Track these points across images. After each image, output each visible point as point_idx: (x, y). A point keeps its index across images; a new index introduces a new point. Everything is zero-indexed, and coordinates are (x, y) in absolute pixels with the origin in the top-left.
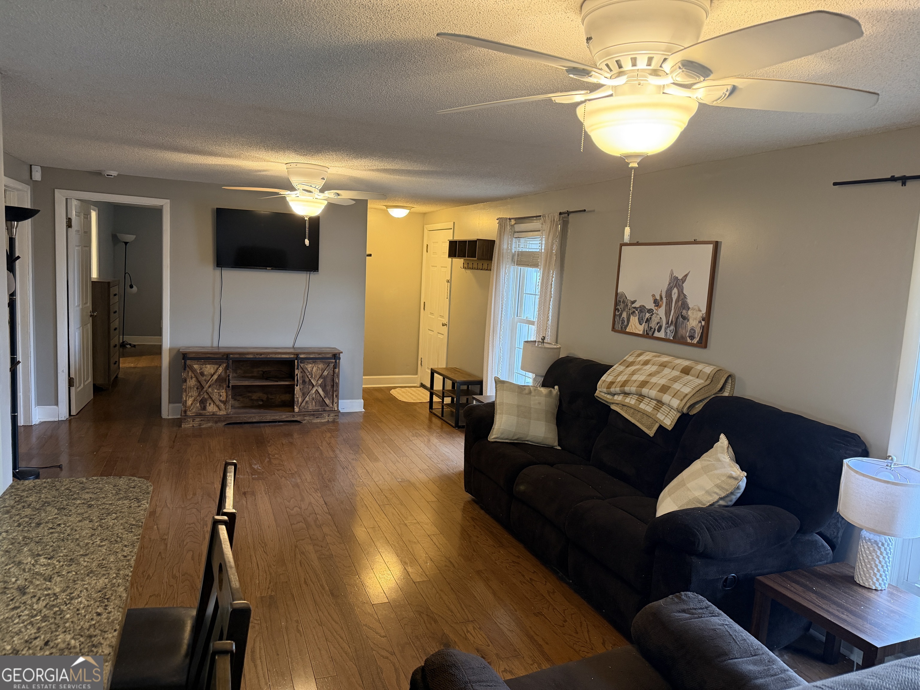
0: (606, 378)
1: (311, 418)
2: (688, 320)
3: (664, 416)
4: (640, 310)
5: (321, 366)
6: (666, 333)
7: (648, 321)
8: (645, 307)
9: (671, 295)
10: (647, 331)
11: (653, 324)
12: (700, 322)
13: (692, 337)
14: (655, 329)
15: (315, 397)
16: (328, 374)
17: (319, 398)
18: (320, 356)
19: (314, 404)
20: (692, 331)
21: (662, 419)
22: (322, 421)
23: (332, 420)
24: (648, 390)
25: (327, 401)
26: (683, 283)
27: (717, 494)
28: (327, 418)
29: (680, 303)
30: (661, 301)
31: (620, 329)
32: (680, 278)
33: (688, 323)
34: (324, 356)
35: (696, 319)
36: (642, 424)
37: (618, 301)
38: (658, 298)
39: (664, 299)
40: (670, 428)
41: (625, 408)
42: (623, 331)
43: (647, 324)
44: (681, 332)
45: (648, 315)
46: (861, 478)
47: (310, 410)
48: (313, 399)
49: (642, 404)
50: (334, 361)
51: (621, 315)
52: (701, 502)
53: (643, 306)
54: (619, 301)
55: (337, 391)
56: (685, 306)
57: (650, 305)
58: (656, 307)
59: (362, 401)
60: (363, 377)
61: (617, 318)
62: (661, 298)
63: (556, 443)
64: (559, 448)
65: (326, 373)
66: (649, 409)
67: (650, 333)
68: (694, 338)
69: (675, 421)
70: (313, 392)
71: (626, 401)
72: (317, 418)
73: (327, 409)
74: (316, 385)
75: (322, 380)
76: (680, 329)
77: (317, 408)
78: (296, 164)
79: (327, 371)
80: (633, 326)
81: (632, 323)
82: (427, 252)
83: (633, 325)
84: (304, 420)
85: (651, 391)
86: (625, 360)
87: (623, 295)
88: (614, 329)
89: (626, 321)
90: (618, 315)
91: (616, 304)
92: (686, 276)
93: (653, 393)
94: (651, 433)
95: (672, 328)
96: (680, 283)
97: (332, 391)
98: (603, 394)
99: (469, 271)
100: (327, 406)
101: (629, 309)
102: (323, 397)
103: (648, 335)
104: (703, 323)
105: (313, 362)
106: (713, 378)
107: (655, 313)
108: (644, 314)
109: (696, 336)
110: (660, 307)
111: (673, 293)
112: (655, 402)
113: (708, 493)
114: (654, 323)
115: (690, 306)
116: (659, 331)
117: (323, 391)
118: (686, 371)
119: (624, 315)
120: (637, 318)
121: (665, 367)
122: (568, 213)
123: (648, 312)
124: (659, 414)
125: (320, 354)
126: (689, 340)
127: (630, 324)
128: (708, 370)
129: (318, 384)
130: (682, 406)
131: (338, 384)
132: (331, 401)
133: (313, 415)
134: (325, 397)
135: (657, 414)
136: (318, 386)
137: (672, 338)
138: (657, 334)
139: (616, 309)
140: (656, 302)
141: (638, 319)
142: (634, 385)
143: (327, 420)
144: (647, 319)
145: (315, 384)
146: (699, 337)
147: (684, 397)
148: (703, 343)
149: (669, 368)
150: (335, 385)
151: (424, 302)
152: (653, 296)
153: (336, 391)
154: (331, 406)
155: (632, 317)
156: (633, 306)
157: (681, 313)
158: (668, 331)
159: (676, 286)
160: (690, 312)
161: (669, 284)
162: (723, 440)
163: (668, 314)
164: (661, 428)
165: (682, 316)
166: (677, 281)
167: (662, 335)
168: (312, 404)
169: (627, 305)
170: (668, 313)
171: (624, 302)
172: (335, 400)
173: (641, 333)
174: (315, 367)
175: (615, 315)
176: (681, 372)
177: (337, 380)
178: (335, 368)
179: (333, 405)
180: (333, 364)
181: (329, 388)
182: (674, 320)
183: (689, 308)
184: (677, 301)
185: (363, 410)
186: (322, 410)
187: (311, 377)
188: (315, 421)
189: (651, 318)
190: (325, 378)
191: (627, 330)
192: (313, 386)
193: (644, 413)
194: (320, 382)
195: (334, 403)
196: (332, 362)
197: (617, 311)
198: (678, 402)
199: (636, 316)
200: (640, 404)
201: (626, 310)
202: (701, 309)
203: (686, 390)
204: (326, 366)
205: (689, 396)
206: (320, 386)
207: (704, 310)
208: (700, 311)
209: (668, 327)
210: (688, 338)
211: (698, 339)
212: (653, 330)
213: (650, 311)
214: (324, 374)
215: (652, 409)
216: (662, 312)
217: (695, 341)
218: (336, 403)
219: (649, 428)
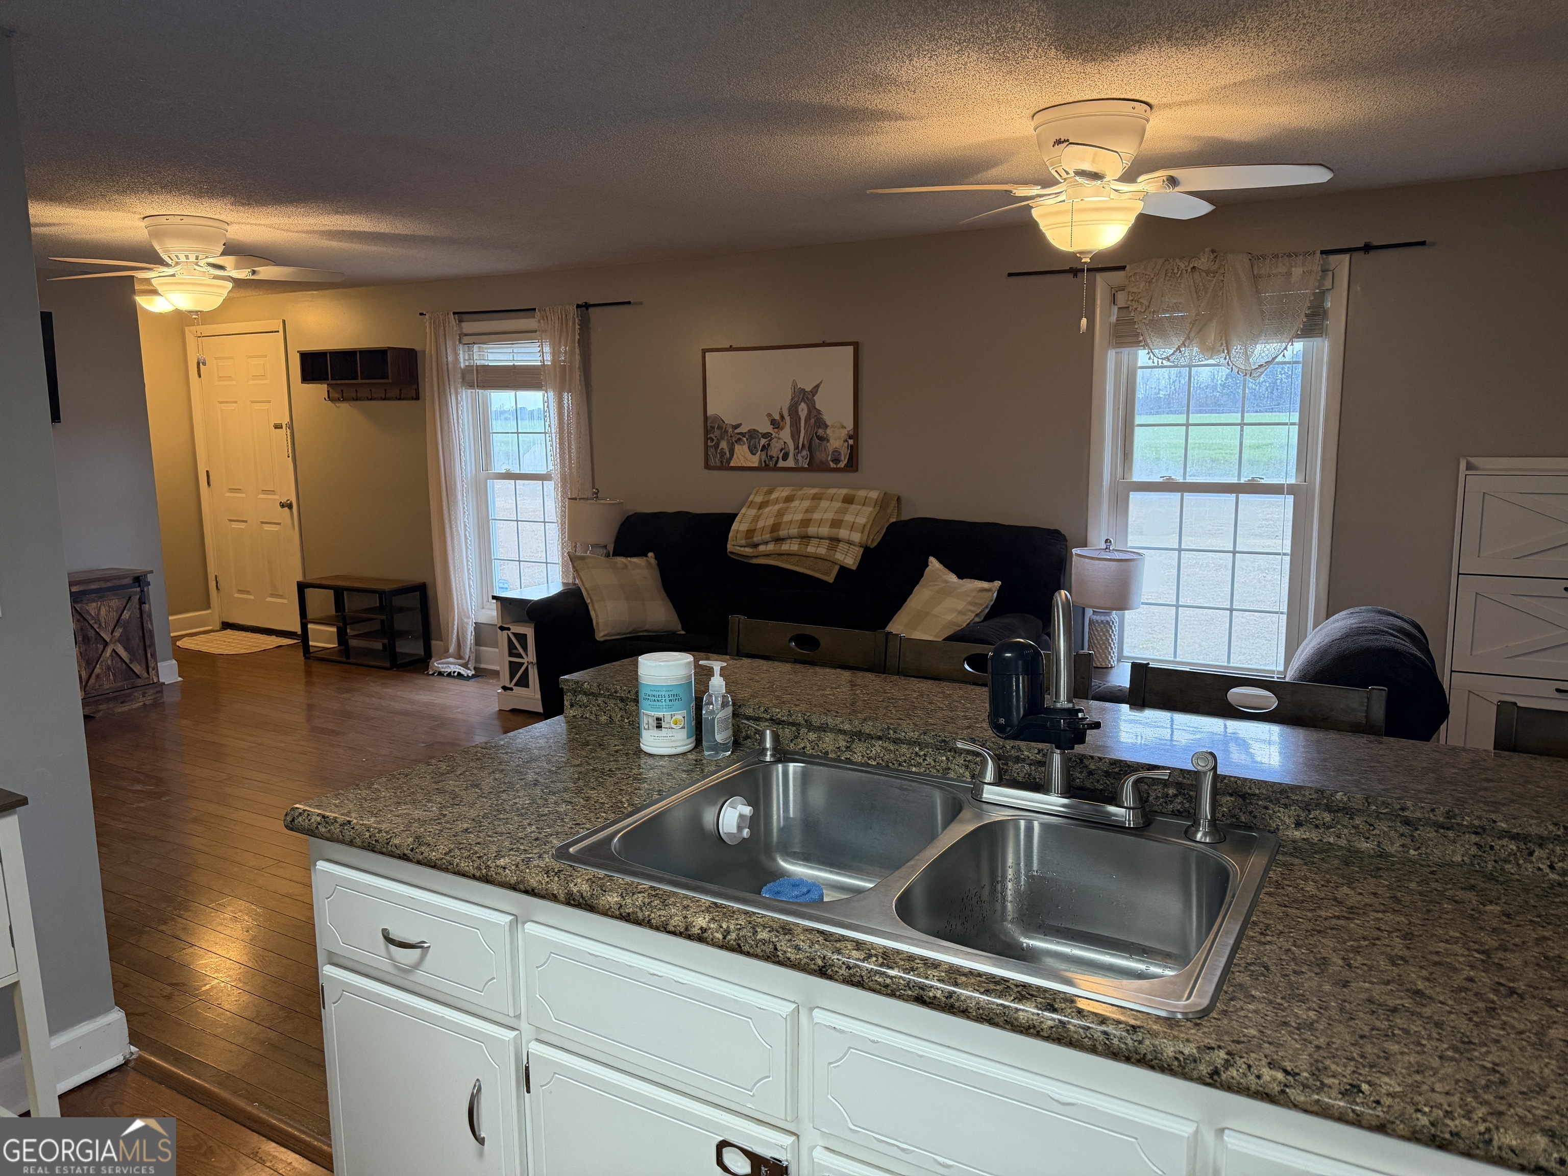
0: (739, 527)
1: (111, 706)
2: (828, 441)
3: (844, 556)
4: (750, 436)
5: (115, 603)
6: (796, 461)
7: (764, 448)
8: (758, 431)
9: (797, 411)
10: (765, 461)
11: (774, 451)
12: (846, 441)
13: (836, 460)
14: (778, 458)
15: (112, 664)
16: (130, 617)
17: (119, 664)
18: (109, 584)
19: (111, 677)
20: (835, 453)
21: (842, 559)
22: (134, 706)
23: (151, 702)
24: (816, 529)
25: (137, 668)
26: (814, 396)
27: (972, 612)
28: (141, 699)
29: (813, 421)
30: (782, 421)
31: (718, 464)
32: (808, 389)
33: (828, 444)
34: (117, 582)
35: (839, 438)
36: (814, 570)
37: (709, 427)
38: (777, 417)
39: (788, 419)
40: (854, 568)
41: (784, 557)
42: (725, 465)
43: (764, 453)
44: (820, 456)
45: (763, 441)
46: (1097, 562)
47: (107, 689)
48: (109, 668)
49: (809, 547)
50: (138, 589)
51: (717, 445)
52: (957, 624)
53: (754, 430)
54: (711, 427)
55: (153, 645)
56: (820, 423)
57: (766, 428)
58: (776, 430)
59: (174, 662)
60: (171, 618)
61: (711, 451)
62: (782, 417)
63: (680, 627)
64: (683, 632)
65: (126, 615)
66: (822, 551)
67: (772, 464)
68: (840, 462)
69: (859, 558)
70: (108, 655)
71: (783, 548)
72: (122, 703)
73: (139, 682)
74: (111, 640)
75: (120, 630)
76: (818, 453)
77: (119, 684)
78: (182, 217)
79: (129, 610)
80: (742, 458)
81: (738, 453)
82: (200, 376)
83: (740, 457)
84: (99, 711)
85: (820, 529)
86: (752, 501)
87: (717, 418)
88: (707, 466)
89: (728, 453)
90: (712, 447)
91: (707, 431)
92: (818, 386)
93: (825, 531)
94: (830, 579)
95: (805, 453)
96: (810, 397)
97: (142, 648)
98: (738, 548)
99: (345, 406)
100: (138, 677)
101: (731, 436)
102: (127, 661)
103: (769, 466)
104: (851, 442)
105: (100, 598)
106: (882, 504)
107: (775, 437)
108: (757, 440)
109: (843, 458)
110: (782, 429)
111: (800, 410)
112: (828, 541)
113: (961, 613)
114: (776, 450)
115: (828, 423)
116: (785, 457)
117: (126, 649)
118: (849, 500)
119: (724, 445)
120: (746, 447)
121: (821, 499)
122: (587, 306)
123: (762, 437)
124: (837, 553)
125: (108, 581)
126: (832, 465)
127: (735, 456)
128: (874, 495)
129: (114, 639)
130: (865, 538)
131: (151, 632)
132: (144, 666)
133: (114, 699)
134: (131, 661)
135: (834, 555)
136: (114, 643)
137: (807, 466)
138: (781, 464)
139: (707, 439)
140: (773, 422)
141: (749, 448)
142: (792, 526)
143: (141, 704)
144: (764, 446)
145: (108, 640)
146: (847, 460)
147: (864, 528)
148: (853, 465)
149: (827, 499)
150: (147, 635)
151: (207, 472)
152: (769, 415)
153: (150, 647)
154: (146, 675)
155: (736, 446)
156: (736, 431)
157: (816, 433)
158: (799, 458)
159: (803, 400)
160: (829, 431)
161: (792, 399)
162: (933, 562)
163: (797, 437)
164: (843, 570)
165: (818, 437)
166: (804, 394)
167: (790, 463)
168: (108, 679)
169: (726, 432)
170: (795, 435)
171: (719, 428)
172: (151, 664)
173: (756, 465)
174: (102, 607)
175: (706, 448)
176: (842, 502)
177: (149, 625)
178: (142, 602)
179: (148, 673)
180: (138, 596)
181: (136, 642)
182: (806, 442)
183: (827, 426)
184: (808, 419)
185: (180, 679)
186: (130, 686)
187: (98, 628)
188: (120, 710)
189: (769, 445)
190: (126, 626)
191: (732, 464)
192: (106, 644)
193: (817, 558)
194: (117, 634)
195: (150, 670)
196: (135, 593)
197: (709, 441)
198: (859, 535)
199: (744, 444)
200: (807, 548)
201: (726, 438)
202: (845, 425)
203: (862, 520)
204: (125, 601)
205: (868, 526)
206: (119, 641)
207: (850, 426)
208: (844, 427)
209: (798, 453)
210: (831, 463)
211: (845, 462)
212: (774, 459)
213: (766, 435)
214: (123, 617)
215: (825, 550)
216: (786, 434)
217: (842, 465)
218: (153, 670)
219: (826, 574)
